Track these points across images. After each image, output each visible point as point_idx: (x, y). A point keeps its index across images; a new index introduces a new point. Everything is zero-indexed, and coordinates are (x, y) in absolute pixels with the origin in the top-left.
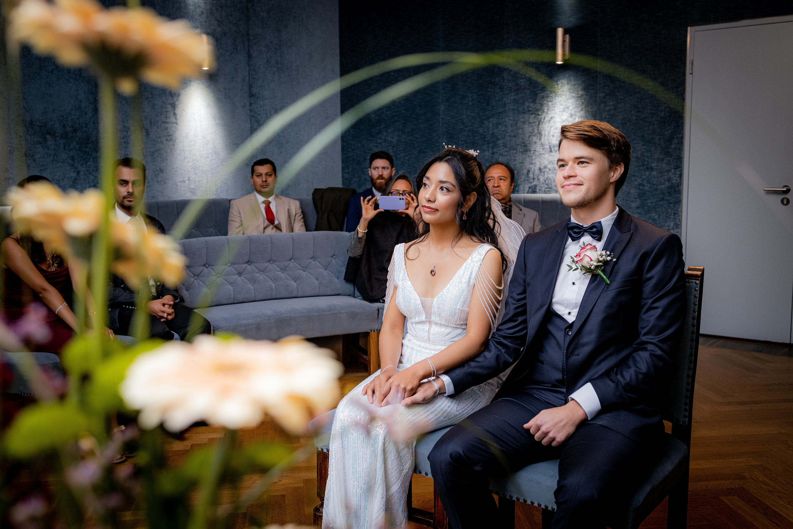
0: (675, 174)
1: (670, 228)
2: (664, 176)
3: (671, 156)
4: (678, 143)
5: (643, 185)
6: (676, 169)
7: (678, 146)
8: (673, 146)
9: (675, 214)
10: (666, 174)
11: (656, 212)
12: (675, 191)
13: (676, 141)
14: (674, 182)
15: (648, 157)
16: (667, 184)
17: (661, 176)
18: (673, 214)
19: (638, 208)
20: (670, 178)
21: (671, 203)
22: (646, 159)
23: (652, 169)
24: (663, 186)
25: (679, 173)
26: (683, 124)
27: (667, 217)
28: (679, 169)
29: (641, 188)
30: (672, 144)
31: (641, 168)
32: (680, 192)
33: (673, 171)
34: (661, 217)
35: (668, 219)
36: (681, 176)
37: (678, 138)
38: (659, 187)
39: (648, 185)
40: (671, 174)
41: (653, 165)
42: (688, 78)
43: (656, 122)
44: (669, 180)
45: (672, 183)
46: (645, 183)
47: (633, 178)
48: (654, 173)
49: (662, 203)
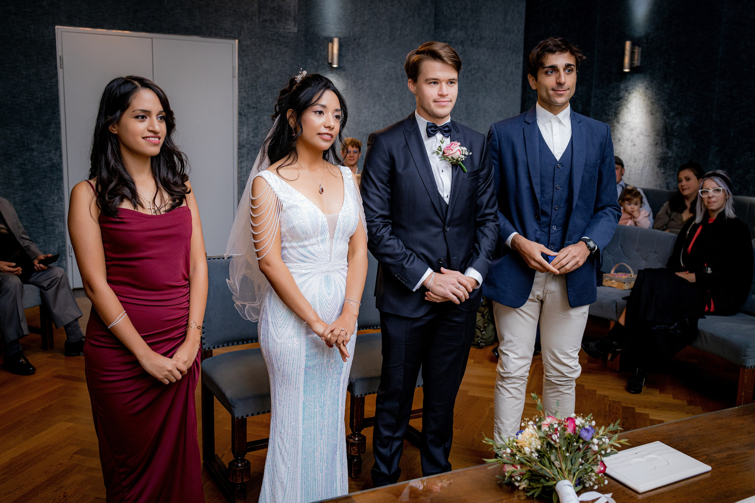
0: (55, 154)
1: (55, 201)
2: (45, 156)
3: (50, 139)
4: (56, 128)
5: (25, 165)
6: (56, 150)
7: (56, 130)
8: (51, 130)
9: (58, 189)
10: (47, 154)
11: (40, 188)
12: (57, 169)
13: (53, 125)
14: (55, 161)
15: (27, 139)
16: (48, 163)
17: (42, 157)
18: (56, 189)
19: (21, 185)
20: (51, 158)
21: (54, 180)
22: (26, 141)
23: (33, 150)
24: (44, 165)
25: (59, 154)
26: (58, 111)
27: (51, 192)
28: (58, 150)
29: (23, 167)
30: (50, 128)
31: (22, 149)
32: (61, 170)
33: (53, 151)
34: (45, 192)
35: (52, 194)
36: (61, 156)
37: (55, 123)
38: (41, 166)
39: (30, 164)
40: (51, 154)
41: (33, 146)
42: (60, 71)
43: (33, 108)
44: (50, 159)
45: (54, 163)
46: (26, 163)
47: (14, 158)
48: (35, 153)
49: (44, 180)
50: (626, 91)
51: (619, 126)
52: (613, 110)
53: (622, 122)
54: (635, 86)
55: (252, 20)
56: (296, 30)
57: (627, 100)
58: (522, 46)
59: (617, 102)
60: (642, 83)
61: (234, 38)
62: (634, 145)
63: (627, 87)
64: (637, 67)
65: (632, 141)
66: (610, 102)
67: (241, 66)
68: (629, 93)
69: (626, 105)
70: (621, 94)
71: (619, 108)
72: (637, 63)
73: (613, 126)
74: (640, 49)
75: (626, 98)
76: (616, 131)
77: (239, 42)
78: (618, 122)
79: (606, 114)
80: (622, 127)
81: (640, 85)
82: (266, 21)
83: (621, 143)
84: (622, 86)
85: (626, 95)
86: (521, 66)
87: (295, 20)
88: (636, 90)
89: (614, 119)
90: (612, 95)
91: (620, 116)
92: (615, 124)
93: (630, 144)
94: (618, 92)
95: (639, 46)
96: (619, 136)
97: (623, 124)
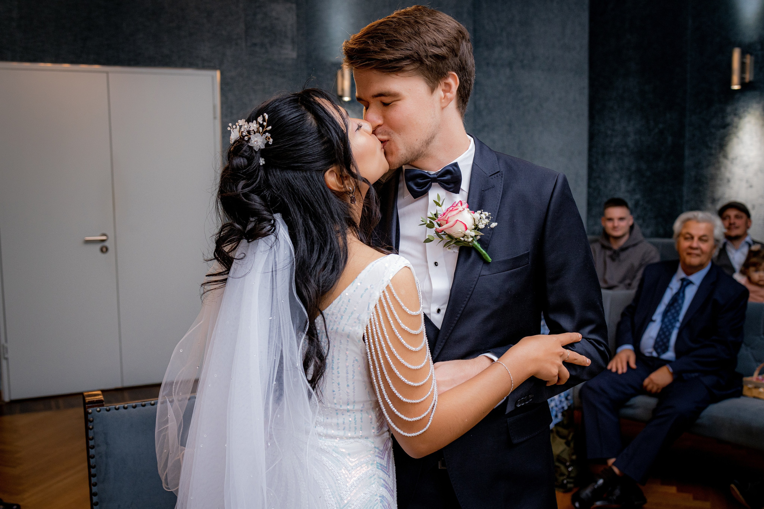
50: (735, 115)
51: (727, 163)
52: (717, 141)
53: (731, 155)
54: (748, 107)
55: (237, 44)
56: (294, 55)
57: (736, 127)
58: (586, 67)
59: (722, 131)
60: (758, 103)
61: (214, 68)
62: (751, 186)
63: (736, 109)
64: (750, 82)
65: (747, 181)
66: (713, 130)
67: (224, 103)
68: (740, 118)
69: (735, 133)
70: (729, 119)
71: (726, 139)
72: (748, 77)
73: (719, 162)
74: (753, 58)
75: (735, 124)
76: (723, 169)
77: (222, 74)
78: (725, 156)
79: (708, 147)
80: (732, 163)
81: (755, 106)
82: (255, 45)
83: (732, 184)
84: (729, 109)
85: (736, 119)
86: (586, 91)
87: (293, 42)
88: (749, 113)
89: (720, 152)
90: (714, 122)
91: (728, 149)
92: (722, 159)
93: (744, 185)
94: (723, 117)
95: (751, 54)
96: (728, 175)
97: (733, 159)
